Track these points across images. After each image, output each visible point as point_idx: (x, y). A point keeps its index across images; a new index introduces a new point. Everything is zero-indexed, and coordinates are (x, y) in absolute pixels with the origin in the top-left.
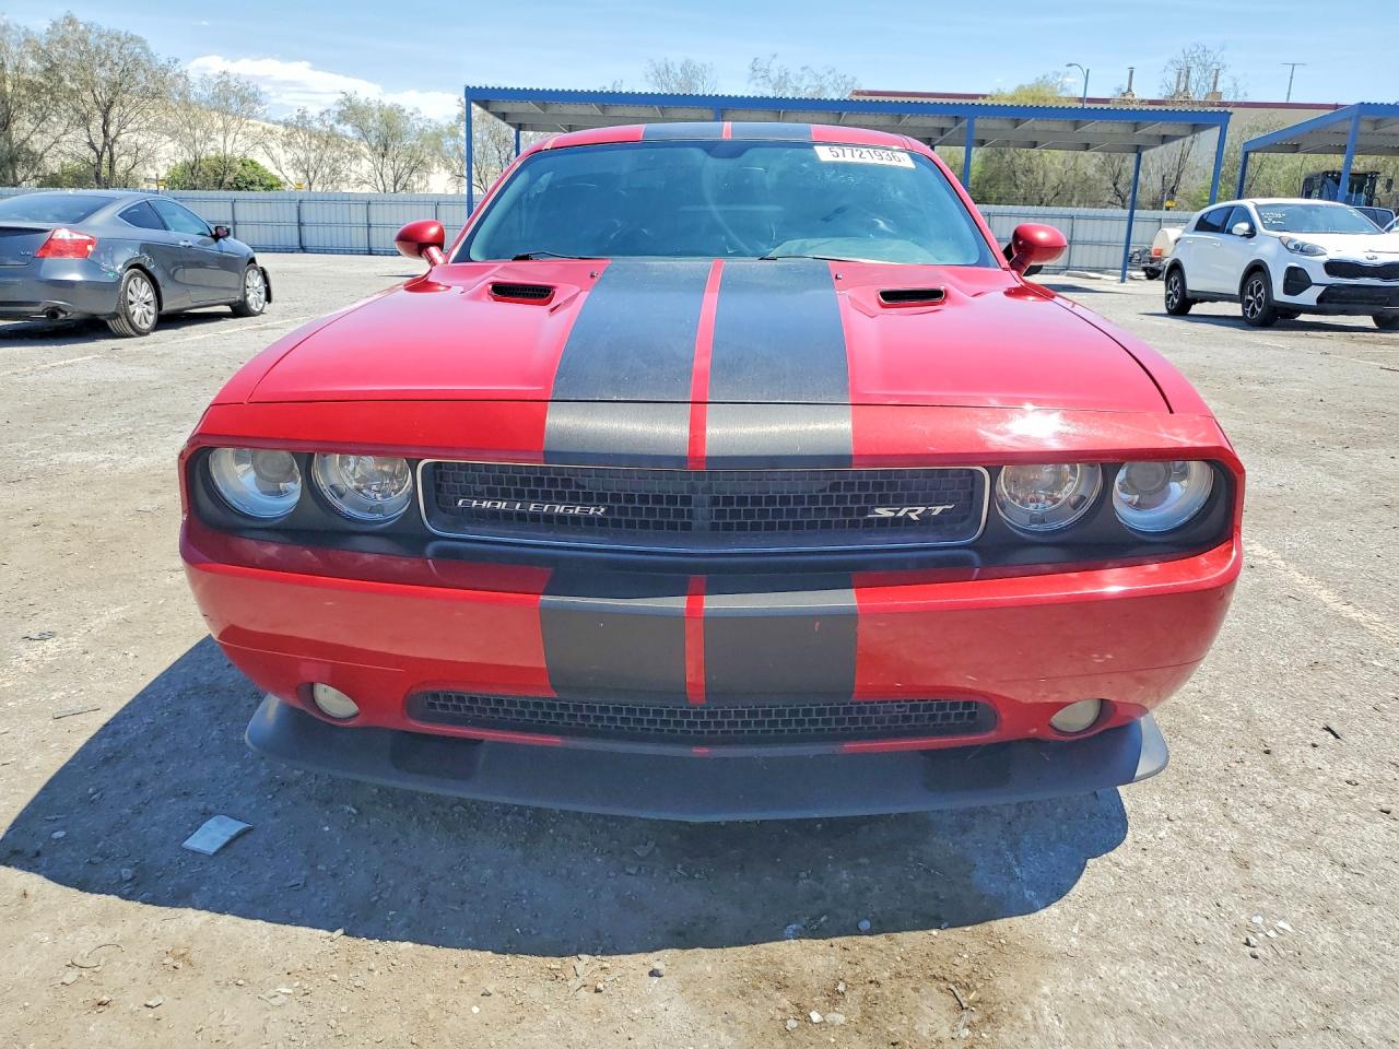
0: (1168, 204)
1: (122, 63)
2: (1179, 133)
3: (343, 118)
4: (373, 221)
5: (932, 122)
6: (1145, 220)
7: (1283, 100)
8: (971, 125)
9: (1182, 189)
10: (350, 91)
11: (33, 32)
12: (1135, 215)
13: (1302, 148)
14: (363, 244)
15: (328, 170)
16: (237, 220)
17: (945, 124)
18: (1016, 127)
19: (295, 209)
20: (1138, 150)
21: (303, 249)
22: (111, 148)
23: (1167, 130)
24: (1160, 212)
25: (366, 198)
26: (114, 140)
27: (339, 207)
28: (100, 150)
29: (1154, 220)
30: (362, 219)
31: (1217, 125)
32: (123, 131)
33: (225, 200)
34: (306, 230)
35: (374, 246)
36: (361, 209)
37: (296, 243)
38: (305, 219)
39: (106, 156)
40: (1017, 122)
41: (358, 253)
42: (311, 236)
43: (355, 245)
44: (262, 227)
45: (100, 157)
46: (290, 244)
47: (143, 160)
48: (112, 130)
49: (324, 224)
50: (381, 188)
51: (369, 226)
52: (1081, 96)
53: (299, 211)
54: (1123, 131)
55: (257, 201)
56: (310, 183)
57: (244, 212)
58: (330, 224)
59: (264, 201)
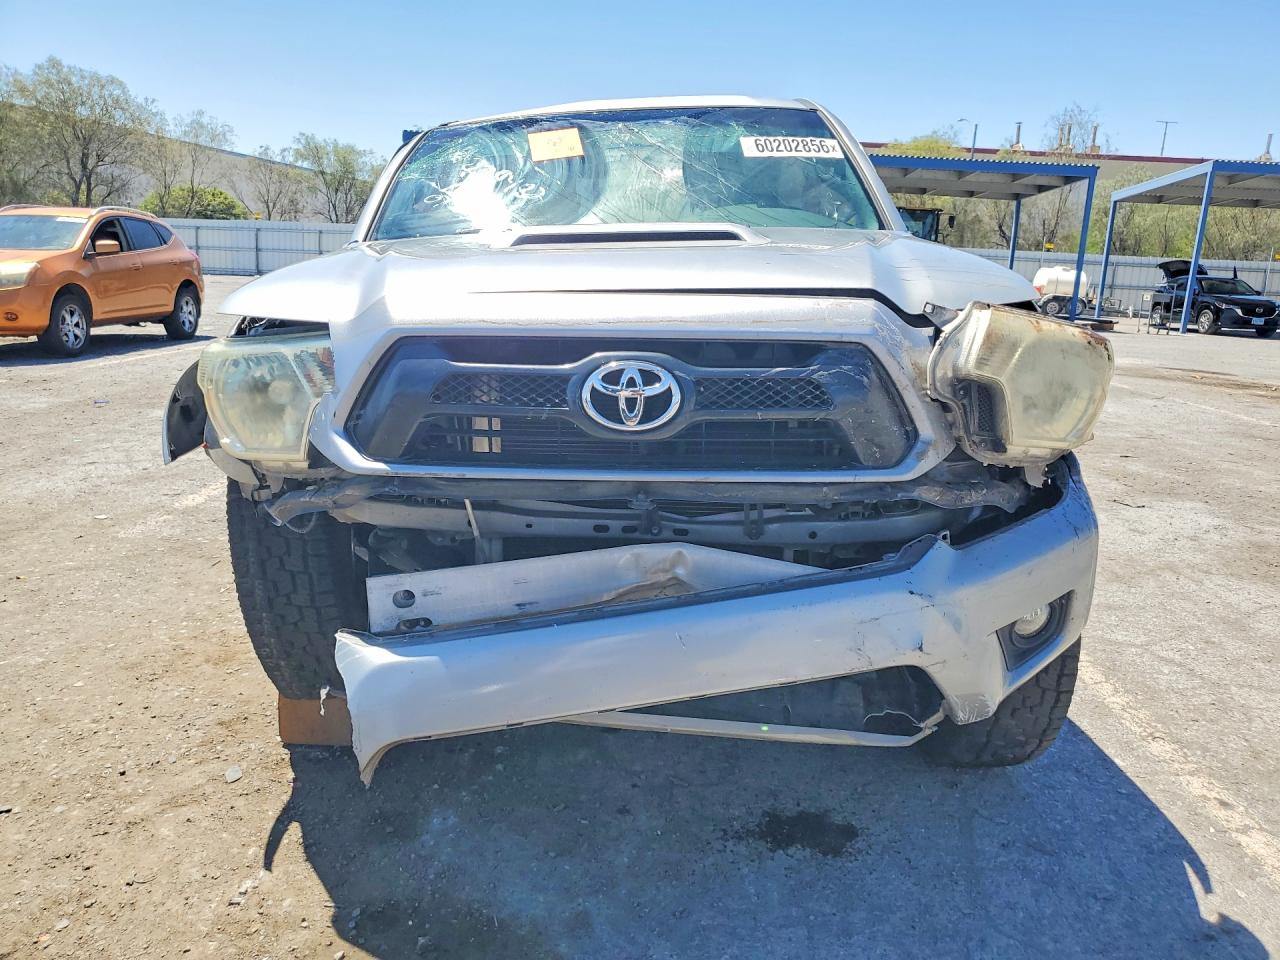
0: (1048, 246)
1: (102, 102)
2: (1053, 182)
4: (324, 248)
6: (1027, 260)
7: (1157, 154)
9: (1060, 233)
10: (308, 133)
11: (21, 74)
12: (1016, 255)
13: (1165, 199)
15: (286, 202)
16: (200, 245)
18: (906, 175)
19: (253, 236)
20: (1017, 197)
21: (259, 272)
22: (89, 178)
23: (1043, 181)
24: (1040, 252)
26: (91, 171)
27: (293, 235)
28: (78, 180)
29: (1034, 260)
30: (314, 246)
31: (1083, 178)
32: (100, 163)
33: (190, 227)
34: (263, 255)
36: (314, 237)
37: (253, 267)
38: (262, 245)
39: (84, 187)
40: (906, 172)
42: (267, 261)
44: (223, 253)
45: (78, 187)
46: (247, 267)
47: (117, 190)
48: (91, 163)
49: (279, 250)
52: (970, 146)
53: (256, 239)
54: (1003, 181)
55: (219, 229)
56: (270, 213)
57: (206, 239)
58: (285, 250)
59: (225, 229)
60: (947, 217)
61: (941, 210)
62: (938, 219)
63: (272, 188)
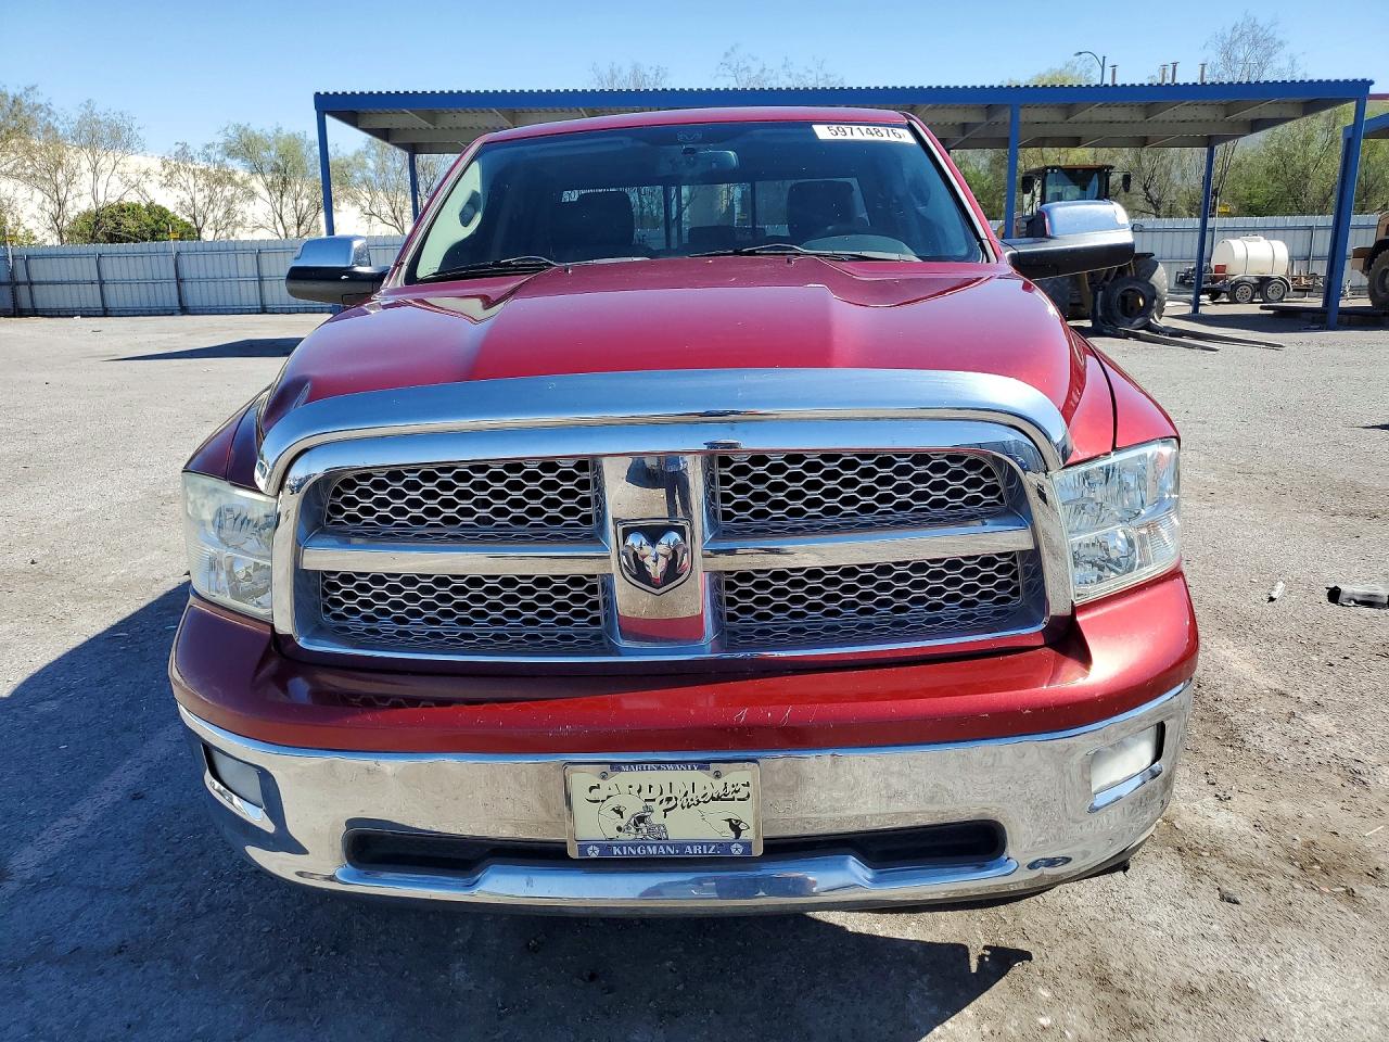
2: (1286, 114)
3: (229, 151)
4: (265, 273)
5: (955, 116)
8: (1014, 117)
14: (254, 300)
15: (219, 214)
17: (973, 117)
19: (173, 262)
20: (1210, 141)
21: (184, 310)
23: (1265, 111)
25: (256, 247)
27: (224, 257)
30: (251, 271)
31: (1351, 100)
33: (88, 256)
34: (188, 288)
35: (268, 301)
36: (250, 260)
37: (175, 303)
38: (184, 274)
41: (250, 312)
42: (194, 295)
43: (245, 301)
44: (135, 286)
46: (167, 305)
49: (207, 279)
50: (282, 232)
51: (261, 279)
53: (176, 266)
54: (1212, 117)
55: (127, 255)
56: (199, 230)
57: (112, 269)
58: (215, 279)
59: (134, 255)
60: (1120, 176)
61: (1112, 167)
62: (1108, 180)
63: (199, 197)
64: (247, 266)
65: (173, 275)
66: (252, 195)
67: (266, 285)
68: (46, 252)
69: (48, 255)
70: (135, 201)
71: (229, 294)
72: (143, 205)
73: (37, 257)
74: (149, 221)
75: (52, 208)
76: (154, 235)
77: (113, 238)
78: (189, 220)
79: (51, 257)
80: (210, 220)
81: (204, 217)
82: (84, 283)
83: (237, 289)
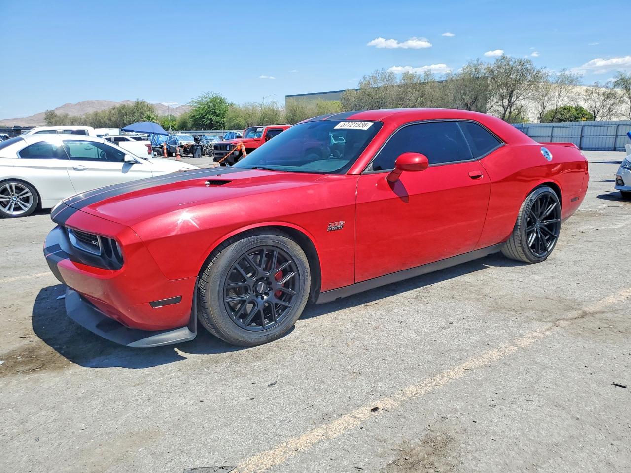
3: (617, 84)
14: (611, 145)
15: (606, 110)
16: (553, 135)
19: (581, 129)
22: (511, 108)
25: (618, 123)
26: (512, 104)
27: (603, 128)
28: (506, 108)
32: (517, 100)
33: (549, 127)
34: (584, 139)
35: (618, 146)
38: (585, 134)
39: (508, 111)
41: (608, 150)
42: (586, 143)
43: (607, 146)
44: (564, 139)
45: (506, 111)
47: (522, 111)
48: (513, 100)
49: (594, 136)
51: (617, 137)
53: (582, 131)
55: (564, 127)
56: (595, 117)
57: (557, 132)
58: (596, 137)
59: (566, 127)
63: (598, 104)
64: (612, 131)
65: (579, 134)
66: (621, 102)
67: (618, 139)
68: (535, 126)
69: (535, 127)
70: (571, 106)
71: (601, 142)
72: (574, 107)
73: (532, 127)
74: (575, 113)
75: (540, 109)
76: (576, 119)
77: (560, 120)
78: (592, 113)
79: (536, 127)
80: (601, 113)
81: (599, 112)
82: (546, 137)
83: (605, 140)
